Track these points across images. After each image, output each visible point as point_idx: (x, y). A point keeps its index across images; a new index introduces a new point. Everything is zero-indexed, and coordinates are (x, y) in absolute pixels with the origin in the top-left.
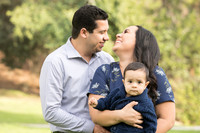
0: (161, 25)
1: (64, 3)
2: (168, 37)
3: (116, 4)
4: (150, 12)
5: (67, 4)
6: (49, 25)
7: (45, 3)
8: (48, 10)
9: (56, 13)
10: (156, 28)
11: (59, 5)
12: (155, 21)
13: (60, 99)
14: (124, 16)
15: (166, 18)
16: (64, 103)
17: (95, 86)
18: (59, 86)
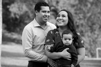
1: (34, 2)
4: (73, 6)
6: (27, 12)
7: (25, 2)
8: (26, 5)
11: (31, 3)
13: (31, 46)
15: (80, 9)
16: (33, 48)
17: (48, 41)
18: (31, 40)
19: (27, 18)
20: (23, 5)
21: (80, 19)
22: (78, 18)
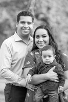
1: (17, 7)
3: (49, 9)
6: (7, 20)
8: (7, 11)
9: (12, 12)
11: (14, 7)
17: (28, 63)
19: (7, 27)
20: (2, 10)
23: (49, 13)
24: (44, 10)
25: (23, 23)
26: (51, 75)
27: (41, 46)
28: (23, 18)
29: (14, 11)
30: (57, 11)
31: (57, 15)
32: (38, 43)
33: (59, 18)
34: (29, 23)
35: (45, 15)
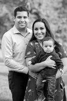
0: (61, 15)
1: (14, 4)
2: (65, 21)
3: (40, 5)
4: (56, 9)
5: (16, 4)
6: (7, 14)
7: (5, 3)
8: (6, 7)
9: (10, 8)
10: (59, 17)
11: (12, 4)
12: (59, 13)
14: (44, 10)
15: (64, 12)
17: (29, 53)
18: (11, 48)
19: (7, 20)
20: (3, 6)
21: (63, 23)
22: (62, 22)
23: (40, 8)
24: (36, 6)
25: (20, 17)
26: (49, 62)
27: (40, 37)
28: (20, 14)
29: (12, 7)
30: (46, 7)
31: (46, 10)
32: (36, 34)
33: (48, 12)
34: (25, 17)
35: (37, 10)
